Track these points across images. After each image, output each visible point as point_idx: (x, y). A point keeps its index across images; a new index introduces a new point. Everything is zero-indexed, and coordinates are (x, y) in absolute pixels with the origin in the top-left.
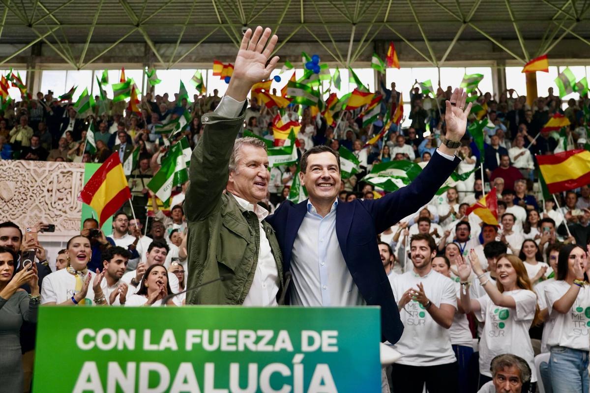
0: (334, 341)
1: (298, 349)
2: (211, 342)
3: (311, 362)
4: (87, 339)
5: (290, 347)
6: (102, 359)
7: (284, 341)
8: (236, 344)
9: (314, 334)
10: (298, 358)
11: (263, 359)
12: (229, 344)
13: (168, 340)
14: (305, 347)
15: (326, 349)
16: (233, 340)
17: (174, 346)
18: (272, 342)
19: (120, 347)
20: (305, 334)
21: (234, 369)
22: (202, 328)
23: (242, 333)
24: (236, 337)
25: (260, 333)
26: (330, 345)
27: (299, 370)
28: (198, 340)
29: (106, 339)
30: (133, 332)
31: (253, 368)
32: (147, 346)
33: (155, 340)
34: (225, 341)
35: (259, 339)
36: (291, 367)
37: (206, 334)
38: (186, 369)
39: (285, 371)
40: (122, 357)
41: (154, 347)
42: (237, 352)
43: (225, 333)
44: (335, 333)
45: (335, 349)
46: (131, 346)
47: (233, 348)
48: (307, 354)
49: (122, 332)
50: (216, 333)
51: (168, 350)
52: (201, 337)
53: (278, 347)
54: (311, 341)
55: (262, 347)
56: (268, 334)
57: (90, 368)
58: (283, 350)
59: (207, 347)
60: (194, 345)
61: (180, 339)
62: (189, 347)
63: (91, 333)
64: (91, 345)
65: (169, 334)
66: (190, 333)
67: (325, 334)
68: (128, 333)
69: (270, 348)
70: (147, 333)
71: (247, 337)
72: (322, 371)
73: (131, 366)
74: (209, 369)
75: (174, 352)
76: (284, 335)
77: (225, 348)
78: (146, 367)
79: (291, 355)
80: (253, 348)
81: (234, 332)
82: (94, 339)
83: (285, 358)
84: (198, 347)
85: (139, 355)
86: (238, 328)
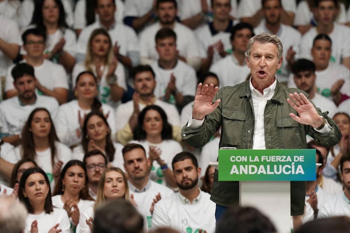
0: (303, 159)
1: (293, 161)
2: (268, 159)
3: (296, 165)
4: (233, 159)
5: (291, 161)
6: (238, 164)
7: (289, 159)
8: (276, 160)
9: (298, 157)
10: (293, 163)
11: (283, 164)
12: (274, 160)
13: (257, 159)
14: (295, 160)
15: (301, 161)
16: (275, 159)
17: (258, 161)
18: (286, 159)
19: (243, 161)
20: (295, 157)
21: (275, 166)
22: (266, 156)
23: (277, 157)
24: (276, 158)
25: (282, 157)
26: (302, 160)
27: (293, 167)
28: (265, 159)
29: (239, 159)
30: (246, 157)
31: (280, 166)
32: (250, 161)
33: (253, 159)
34: (272, 159)
35: (282, 158)
36: (291, 166)
37: (267, 157)
38: (262, 167)
39: (289, 167)
40: (244, 164)
41: (253, 161)
42: (276, 162)
43: (272, 157)
44: (303, 157)
45: (303, 161)
46: (246, 161)
47: (275, 161)
48: (295, 162)
49: (243, 157)
50: (270, 157)
51: (257, 161)
52: (266, 158)
53: (287, 161)
54: (297, 159)
55: (283, 160)
56: (285, 157)
57: (235, 167)
58: (289, 161)
59: (267, 160)
60: (264, 160)
61: (260, 159)
62: (262, 161)
63: (234, 157)
64: (235, 160)
65: (256, 157)
66: (262, 157)
67: (301, 157)
68: (245, 157)
69: (285, 161)
70: (250, 157)
71: (279, 158)
72: (300, 167)
73: (246, 166)
74: (268, 166)
75: (258, 162)
76: (289, 157)
77: (272, 161)
78: (250, 166)
79: (291, 163)
80: (280, 161)
81: (275, 157)
82: (235, 159)
83: (289, 163)
84: (265, 161)
85: (248, 163)
86: (276, 156)
